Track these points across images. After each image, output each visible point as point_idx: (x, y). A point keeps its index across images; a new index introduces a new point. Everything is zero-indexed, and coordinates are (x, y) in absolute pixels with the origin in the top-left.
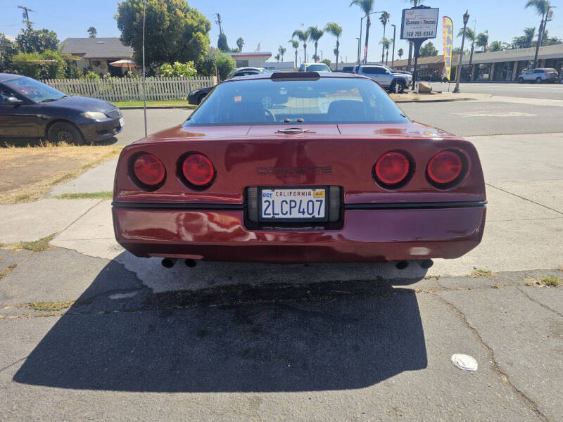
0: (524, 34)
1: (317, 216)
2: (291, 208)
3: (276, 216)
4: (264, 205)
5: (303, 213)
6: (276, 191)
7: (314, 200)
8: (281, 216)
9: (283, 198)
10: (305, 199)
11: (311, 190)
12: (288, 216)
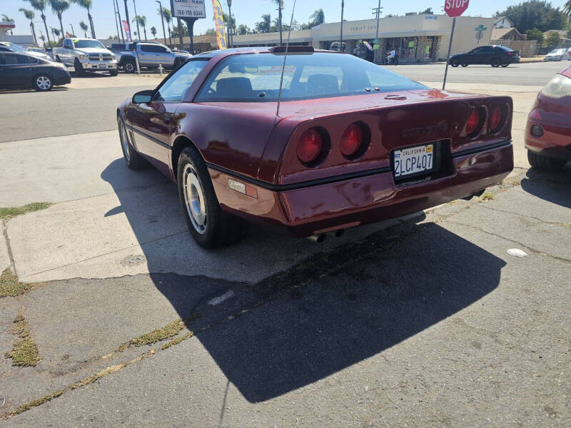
0: (263, 20)
1: (428, 168)
2: (413, 164)
3: (403, 174)
4: (396, 164)
5: (420, 167)
6: (404, 151)
7: (427, 154)
8: (406, 173)
9: (408, 157)
10: (421, 155)
11: (424, 147)
12: (410, 172)
